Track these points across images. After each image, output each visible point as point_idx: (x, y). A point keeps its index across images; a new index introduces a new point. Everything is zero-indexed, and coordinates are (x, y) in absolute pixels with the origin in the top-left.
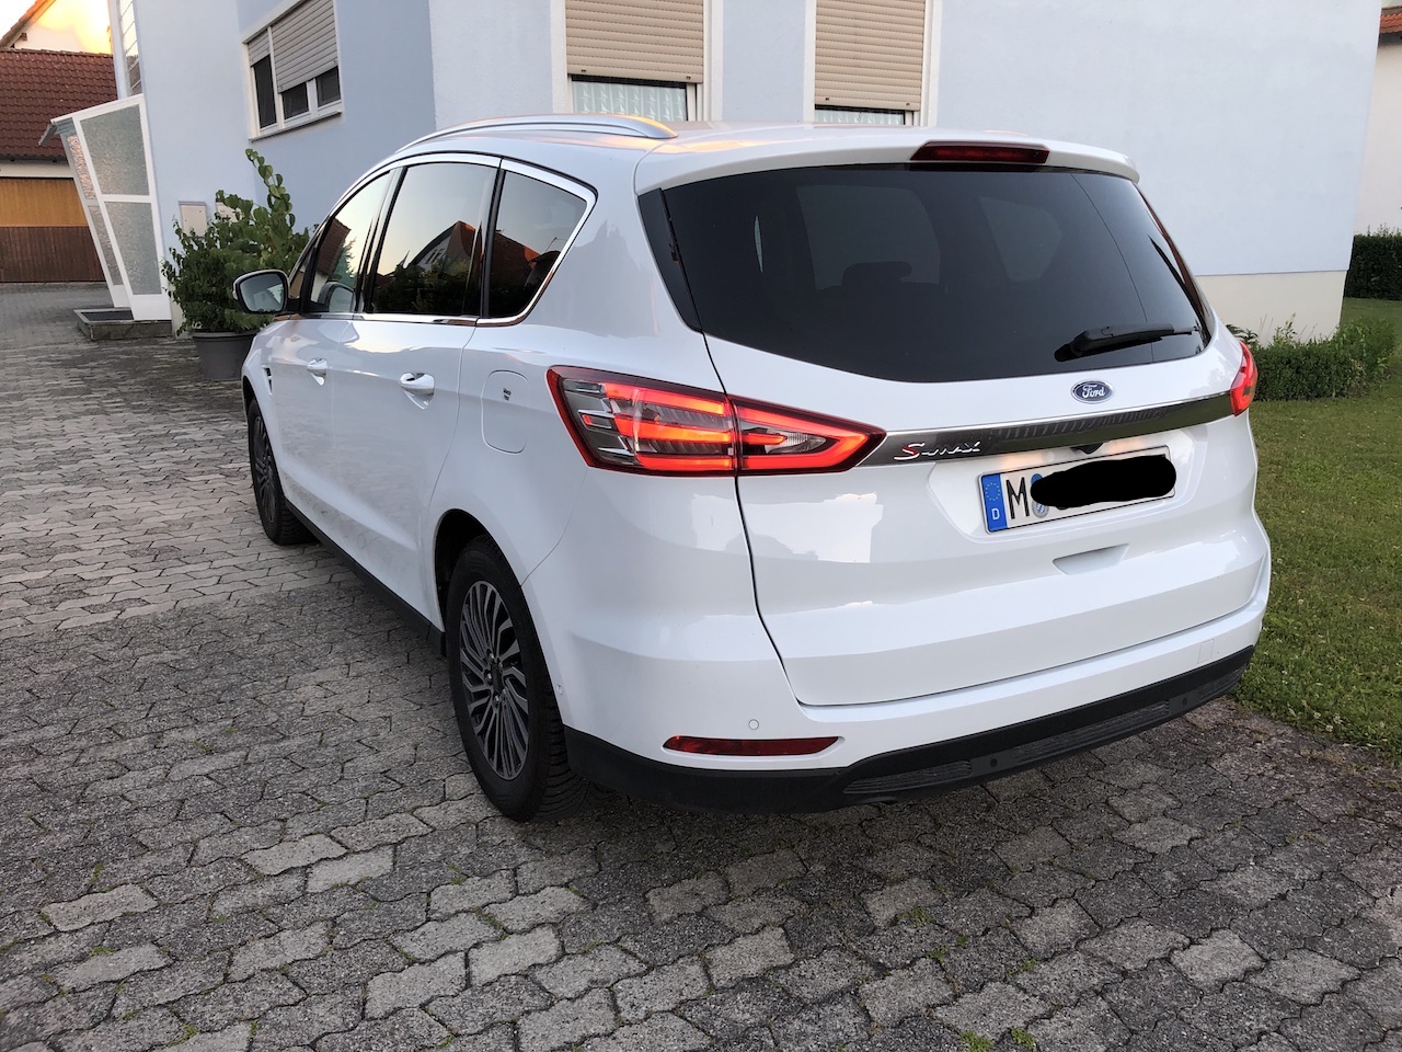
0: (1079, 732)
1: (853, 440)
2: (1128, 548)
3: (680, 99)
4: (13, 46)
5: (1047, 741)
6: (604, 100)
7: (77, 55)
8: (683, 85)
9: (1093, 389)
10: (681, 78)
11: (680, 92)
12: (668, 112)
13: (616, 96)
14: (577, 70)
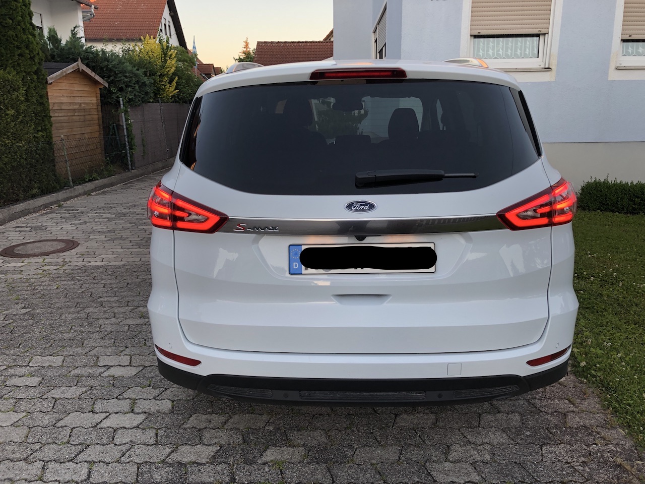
0: (349, 393)
1: (215, 219)
2: (391, 298)
3: (536, 43)
4: (330, 40)
5: (325, 392)
6: (491, 47)
7: (290, 43)
8: (538, 35)
9: (361, 205)
10: (536, 31)
11: (536, 39)
12: (527, 50)
13: (498, 44)
14: (476, 33)
